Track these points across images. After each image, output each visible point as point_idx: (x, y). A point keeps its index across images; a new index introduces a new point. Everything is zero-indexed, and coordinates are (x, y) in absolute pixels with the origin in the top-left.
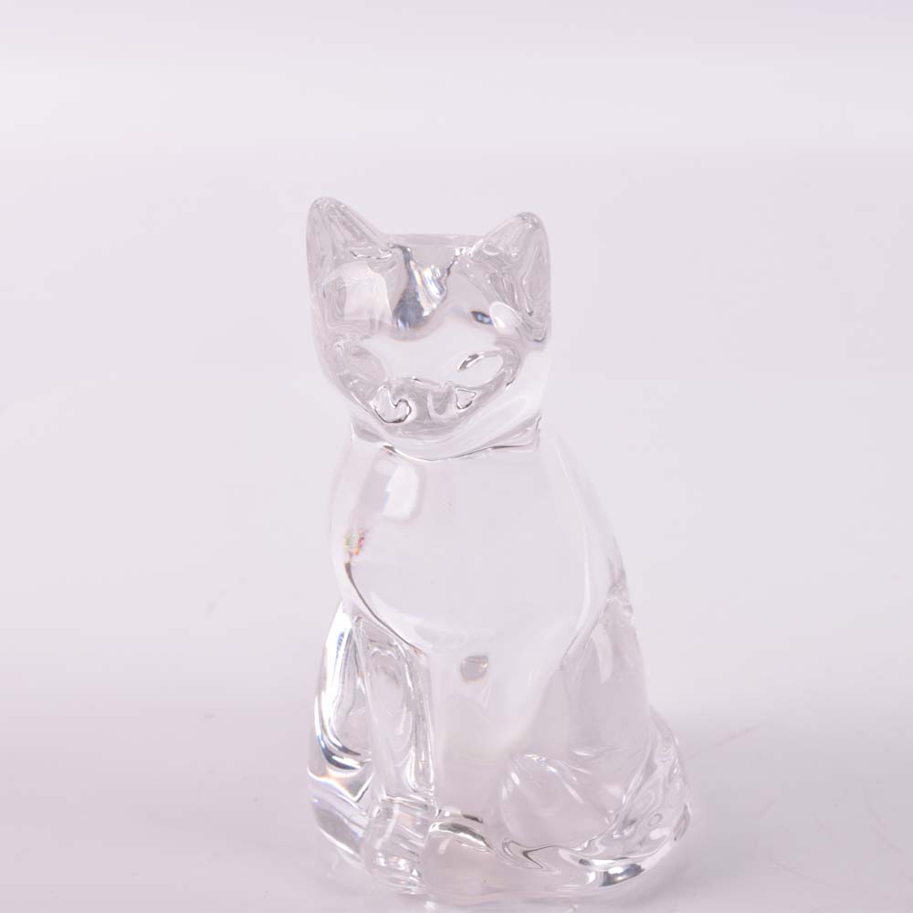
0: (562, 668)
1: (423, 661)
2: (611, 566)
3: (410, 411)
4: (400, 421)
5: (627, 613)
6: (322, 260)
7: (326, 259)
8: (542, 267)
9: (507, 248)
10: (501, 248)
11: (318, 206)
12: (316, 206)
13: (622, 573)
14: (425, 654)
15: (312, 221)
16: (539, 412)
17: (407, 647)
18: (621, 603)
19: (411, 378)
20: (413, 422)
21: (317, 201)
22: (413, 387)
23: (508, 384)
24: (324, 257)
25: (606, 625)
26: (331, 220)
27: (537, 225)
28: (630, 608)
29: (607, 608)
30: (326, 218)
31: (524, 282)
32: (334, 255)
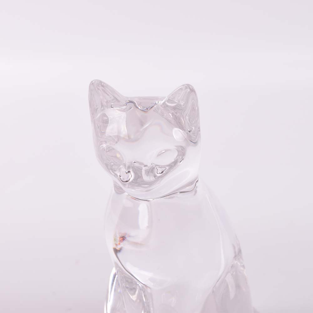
0: (213, 292)
1: (149, 290)
2: (234, 248)
3: (131, 177)
4: (127, 181)
5: (242, 268)
6: (96, 110)
7: (98, 109)
8: (195, 111)
9: (179, 101)
10: (177, 102)
11: (93, 84)
12: (92, 84)
13: (240, 251)
14: (150, 288)
15: (90, 90)
16: (197, 178)
17: (142, 285)
18: (239, 264)
19: (132, 162)
20: (132, 182)
21: (92, 81)
22: (134, 166)
23: (181, 162)
24: (97, 108)
25: (232, 274)
26: (98, 89)
27: (192, 90)
28: (243, 266)
29: (232, 266)
30: (97, 89)
31: (187, 118)
32: (102, 108)
